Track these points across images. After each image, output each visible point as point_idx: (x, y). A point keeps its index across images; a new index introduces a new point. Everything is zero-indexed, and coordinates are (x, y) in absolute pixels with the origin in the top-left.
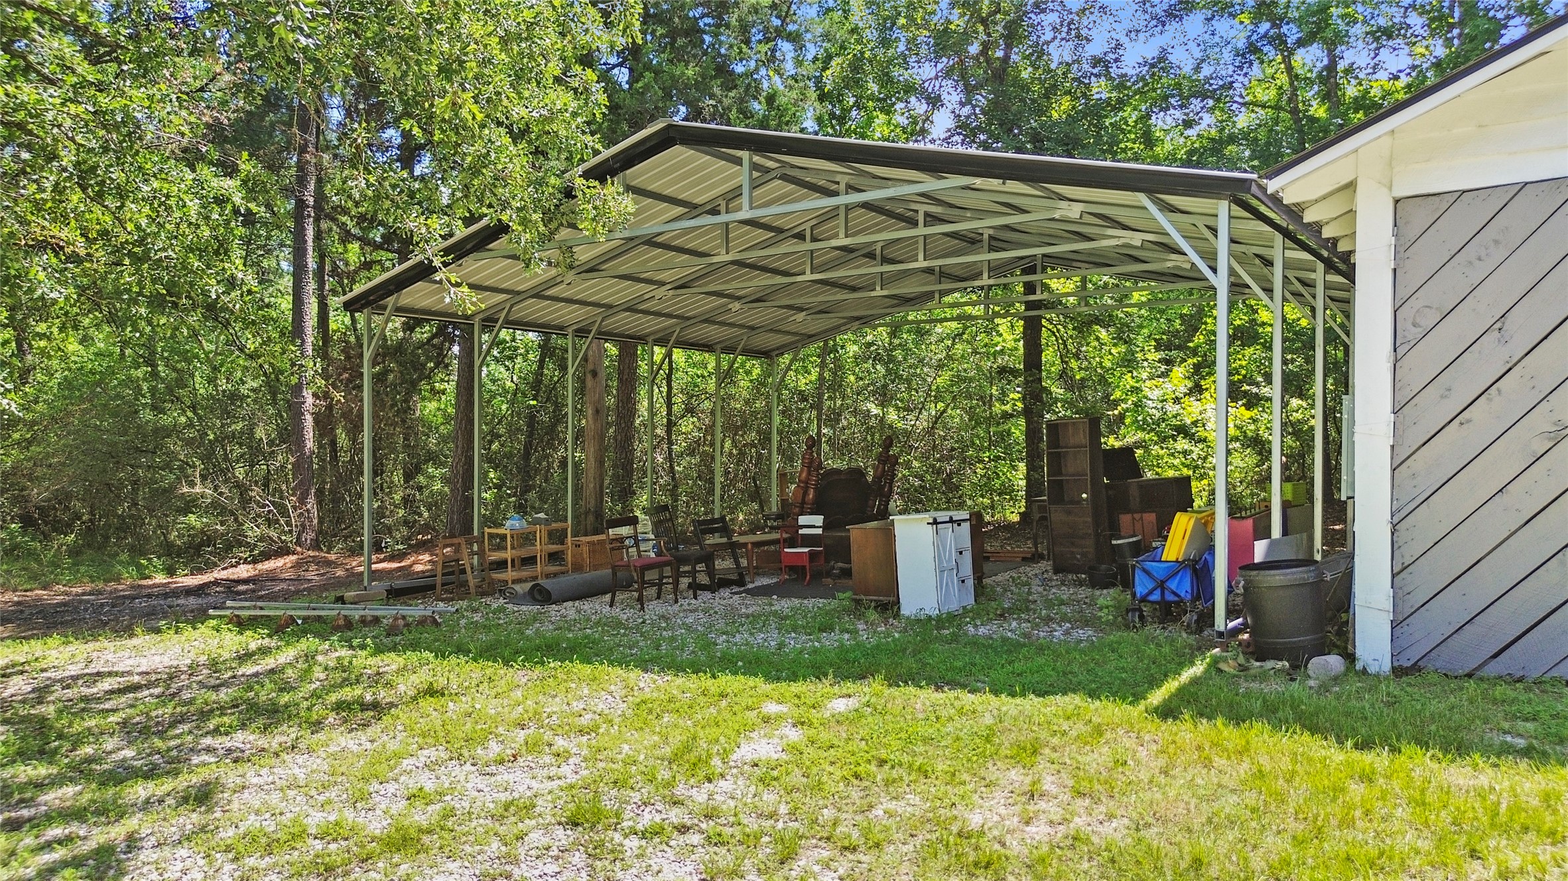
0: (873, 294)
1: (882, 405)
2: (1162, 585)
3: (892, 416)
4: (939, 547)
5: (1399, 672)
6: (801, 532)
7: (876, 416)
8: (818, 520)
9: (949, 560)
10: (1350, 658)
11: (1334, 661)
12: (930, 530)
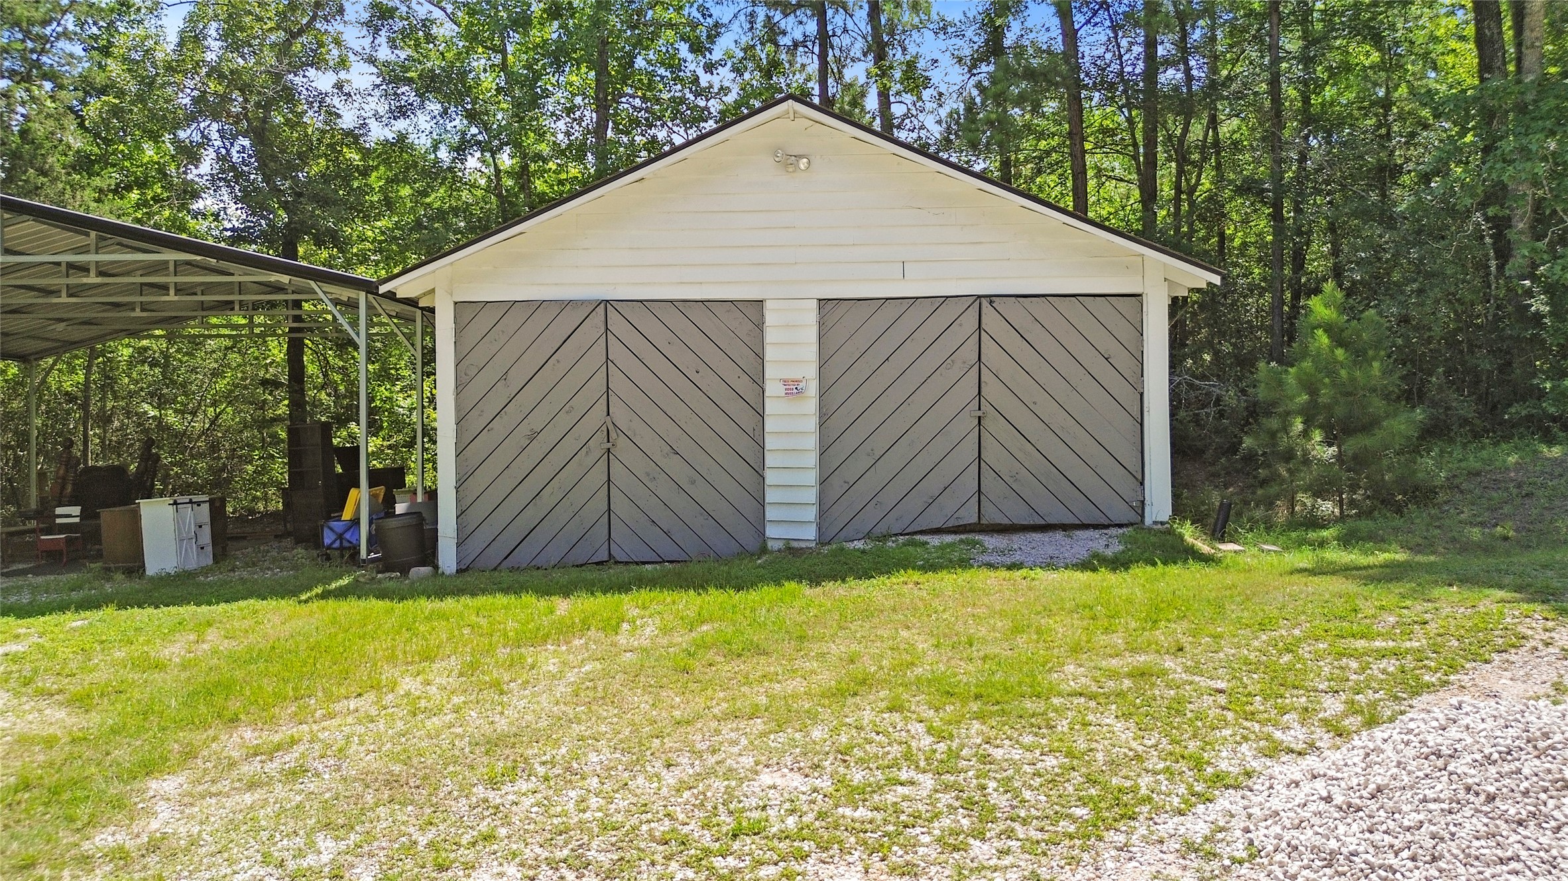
0: (133, 314)
1: (159, 407)
2: (340, 537)
3: (171, 418)
4: (179, 523)
5: (459, 571)
6: (58, 521)
7: (154, 418)
8: (76, 510)
9: (189, 532)
10: (436, 567)
11: (425, 570)
12: (171, 509)
